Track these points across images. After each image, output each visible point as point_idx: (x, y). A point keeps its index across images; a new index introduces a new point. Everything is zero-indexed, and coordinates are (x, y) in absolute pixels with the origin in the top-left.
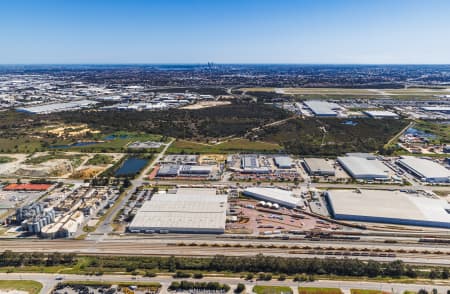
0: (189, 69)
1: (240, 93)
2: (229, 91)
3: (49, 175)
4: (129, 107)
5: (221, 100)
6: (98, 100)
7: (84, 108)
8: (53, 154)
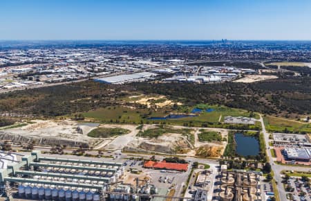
0: (207, 45)
1: (276, 67)
2: (263, 66)
3: (176, 152)
4: (189, 79)
5: (263, 74)
6: (155, 72)
7: (149, 80)
8: (161, 127)
